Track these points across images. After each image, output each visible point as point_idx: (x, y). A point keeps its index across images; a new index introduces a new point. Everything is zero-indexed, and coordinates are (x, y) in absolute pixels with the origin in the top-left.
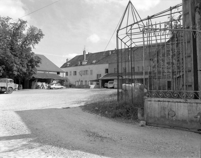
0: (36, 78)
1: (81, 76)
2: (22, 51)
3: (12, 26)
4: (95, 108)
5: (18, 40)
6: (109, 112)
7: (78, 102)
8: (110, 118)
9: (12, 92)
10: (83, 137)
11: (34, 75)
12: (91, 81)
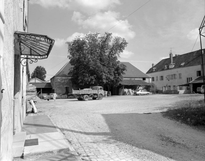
0: (123, 85)
1: (169, 80)
2: (109, 60)
3: (100, 40)
4: (177, 114)
5: (106, 51)
6: (191, 119)
7: (161, 108)
8: (191, 126)
9: (102, 98)
10: (156, 140)
11: (120, 82)
12: (180, 86)
